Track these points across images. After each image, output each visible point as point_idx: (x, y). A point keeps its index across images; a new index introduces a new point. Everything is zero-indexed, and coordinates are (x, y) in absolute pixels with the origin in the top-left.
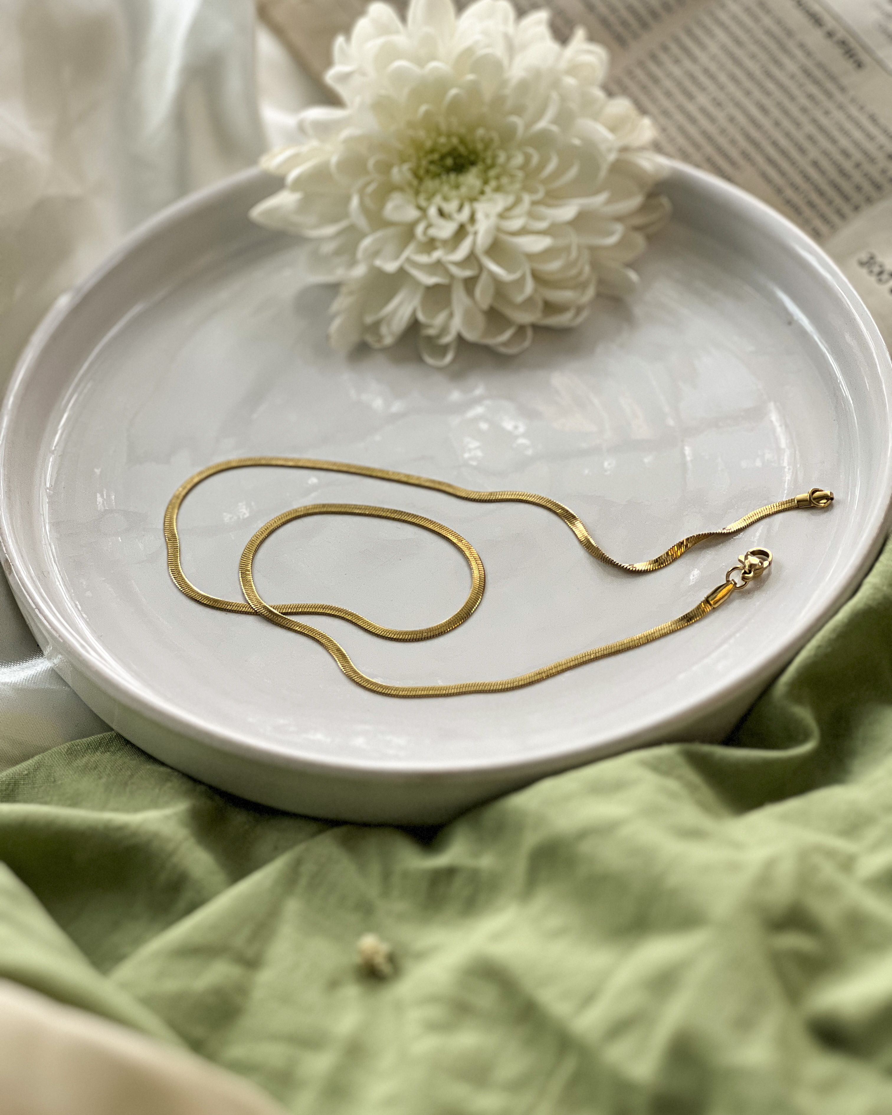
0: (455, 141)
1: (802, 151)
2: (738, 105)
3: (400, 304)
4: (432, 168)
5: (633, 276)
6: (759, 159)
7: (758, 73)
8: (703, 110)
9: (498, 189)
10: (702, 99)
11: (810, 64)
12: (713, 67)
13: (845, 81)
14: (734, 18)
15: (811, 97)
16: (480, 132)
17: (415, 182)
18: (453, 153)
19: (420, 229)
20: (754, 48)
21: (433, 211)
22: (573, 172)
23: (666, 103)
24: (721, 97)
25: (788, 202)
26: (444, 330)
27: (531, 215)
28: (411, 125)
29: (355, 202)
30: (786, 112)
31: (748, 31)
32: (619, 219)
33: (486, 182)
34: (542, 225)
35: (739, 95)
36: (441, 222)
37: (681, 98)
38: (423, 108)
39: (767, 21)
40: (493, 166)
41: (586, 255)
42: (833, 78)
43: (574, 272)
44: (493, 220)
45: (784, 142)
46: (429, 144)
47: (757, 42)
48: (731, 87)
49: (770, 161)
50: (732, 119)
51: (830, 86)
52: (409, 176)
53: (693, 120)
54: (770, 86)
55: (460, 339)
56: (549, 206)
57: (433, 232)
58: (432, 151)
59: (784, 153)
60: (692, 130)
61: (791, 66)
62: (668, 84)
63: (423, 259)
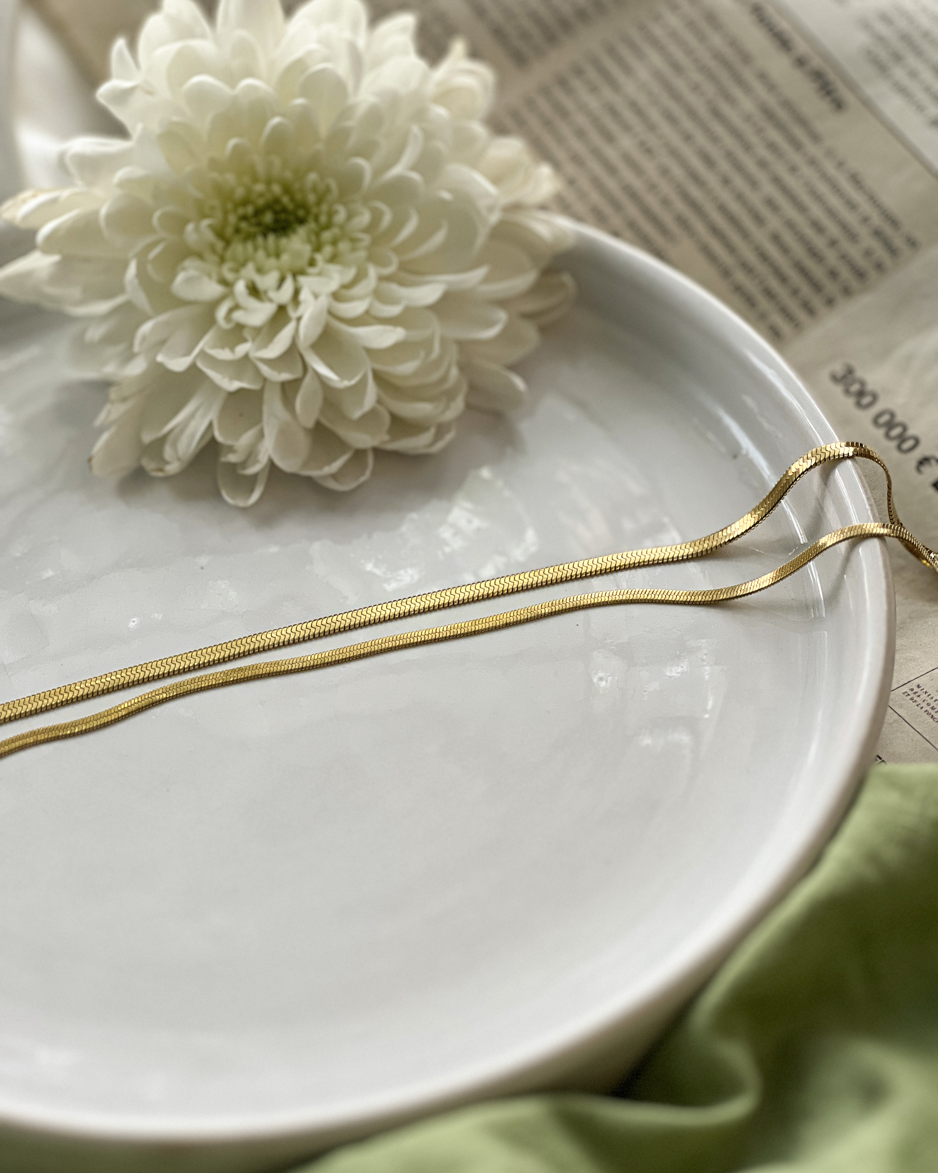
0: (277, 189)
1: (759, 220)
2: (674, 153)
3: (192, 416)
4: (244, 225)
5: (519, 383)
6: (700, 227)
7: (702, 110)
8: (628, 159)
9: (333, 259)
10: (626, 142)
11: (772, 101)
12: (642, 100)
13: (820, 126)
14: (674, 35)
15: (772, 147)
16: (313, 177)
17: (220, 245)
18: (274, 205)
19: (221, 312)
20: (696, 76)
21: (240, 287)
22: (439, 238)
23: (577, 145)
24: (653, 141)
25: (738, 289)
26: (251, 454)
27: (378, 295)
28: (214, 164)
29: (132, 270)
30: (739, 167)
31: (689, 52)
32: (502, 303)
33: (318, 248)
34: (395, 310)
35: (676, 140)
36: (252, 303)
37: (597, 139)
38: (232, 142)
39: (717, 40)
40: (328, 226)
41: (453, 353)
42: (802, 121)
43: (436, 376)
44: (324, 301)
45: (735, 207)
46: (240, 193)
47: (703, 69)
48: (666, 128)
49: (715, 231)
50: (665, 172)
51: (799, 133)
52: (210, 236)
53: (612, 170)
54: (718, 129)
55: (272, 466)
56: (402, 283)
57: (238, 316)
58: (245, 202)
59: (733, 220)
60: (611, 184)
61: (747, 105)
62: (581, 120)
63: (225, 354)
